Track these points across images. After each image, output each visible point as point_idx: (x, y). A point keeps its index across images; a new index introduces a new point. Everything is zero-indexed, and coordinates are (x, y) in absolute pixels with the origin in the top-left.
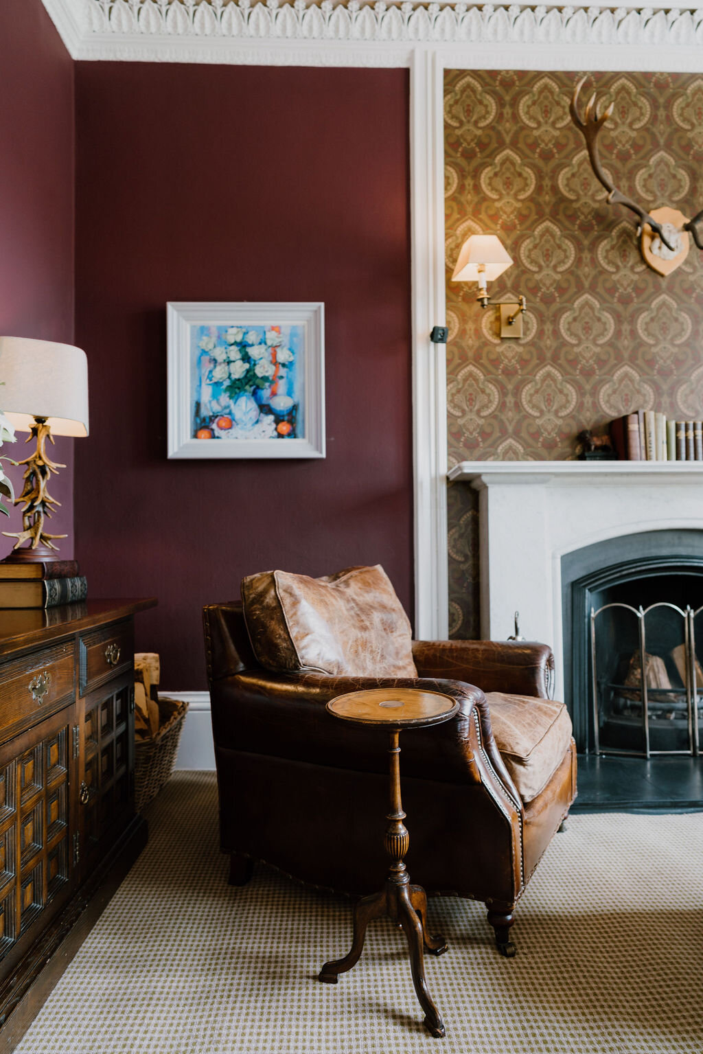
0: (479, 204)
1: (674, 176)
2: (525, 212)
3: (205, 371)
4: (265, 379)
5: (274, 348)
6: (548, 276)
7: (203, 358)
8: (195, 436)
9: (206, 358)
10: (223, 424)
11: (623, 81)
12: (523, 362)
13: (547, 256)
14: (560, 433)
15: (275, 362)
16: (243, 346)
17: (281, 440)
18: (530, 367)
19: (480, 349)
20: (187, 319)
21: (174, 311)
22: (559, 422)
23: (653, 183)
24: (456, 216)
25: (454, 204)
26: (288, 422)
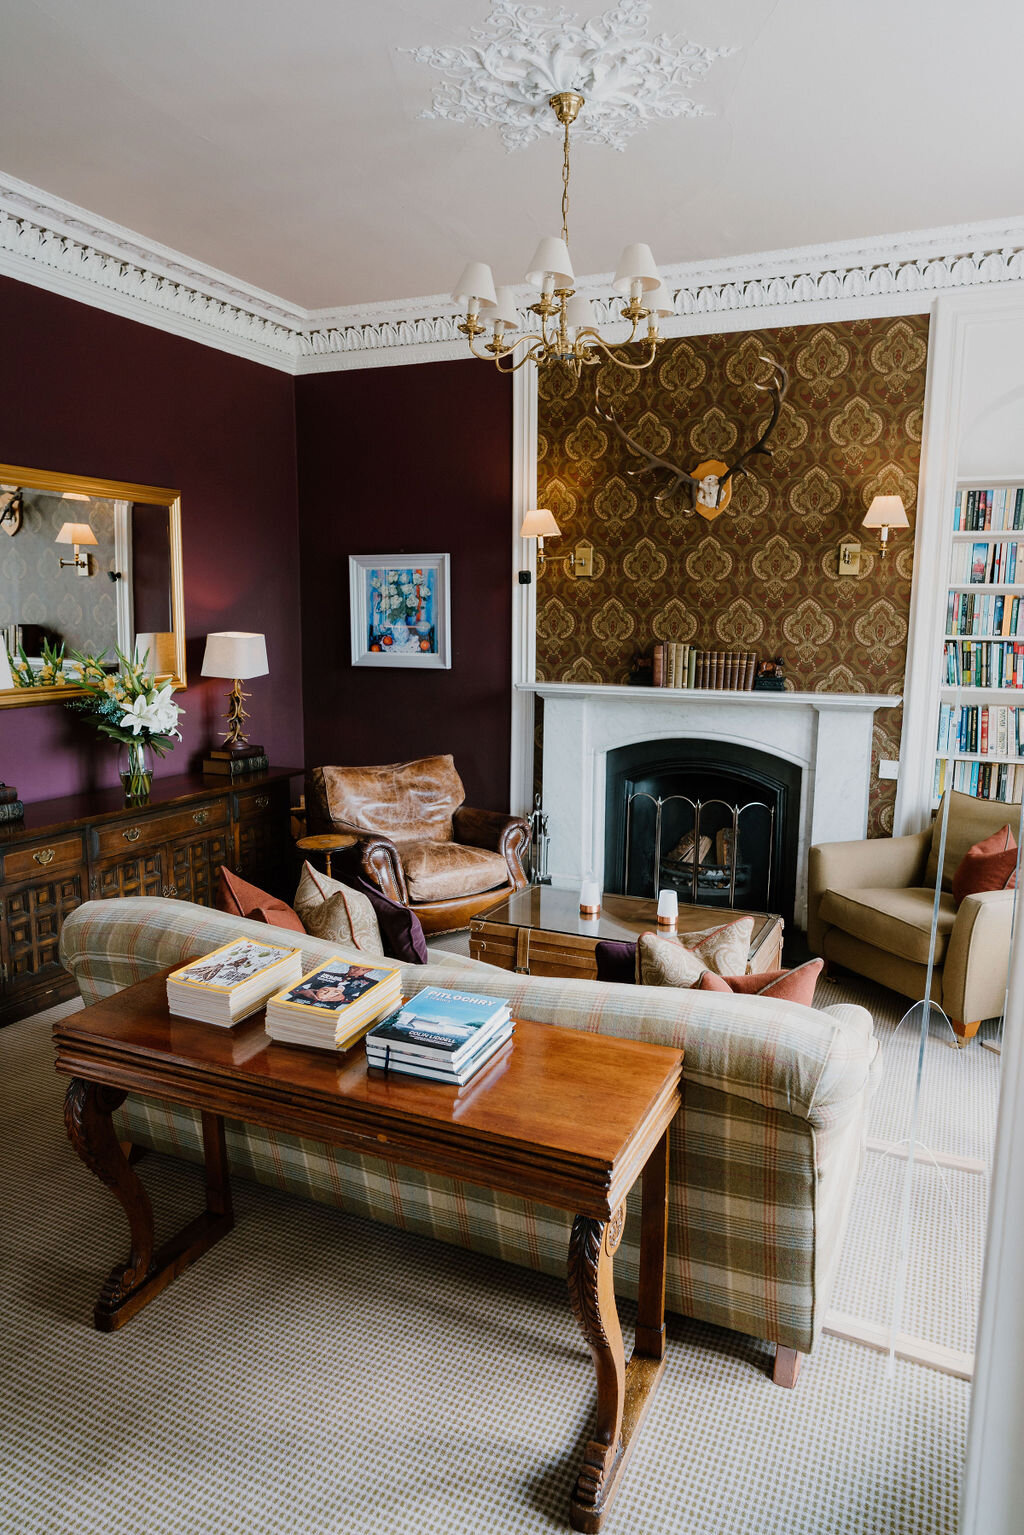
0: (563, 465)
1: (724, 430)
2: (599, 470)
3: (376, 603)
4: (412, 608)
5: (418, 585)
6: (615, 523)
7: (375, 594)
8: (370, 649)
9: (376, 594)
10: (387, 641)
11: (683, 345)
12: (594, 595)
13: (615, 506)
14: (621, 654)
15: (418, 597)
16: (397, 584)
17: (423, 654)
18: (599, 599)
19: (561, 585)
20: (363, 566)
21: (353, 561)
22: (620, 644)
23: (706, 437)
24: (546, 476)
25: (544, 466)
26: (430, 641)
